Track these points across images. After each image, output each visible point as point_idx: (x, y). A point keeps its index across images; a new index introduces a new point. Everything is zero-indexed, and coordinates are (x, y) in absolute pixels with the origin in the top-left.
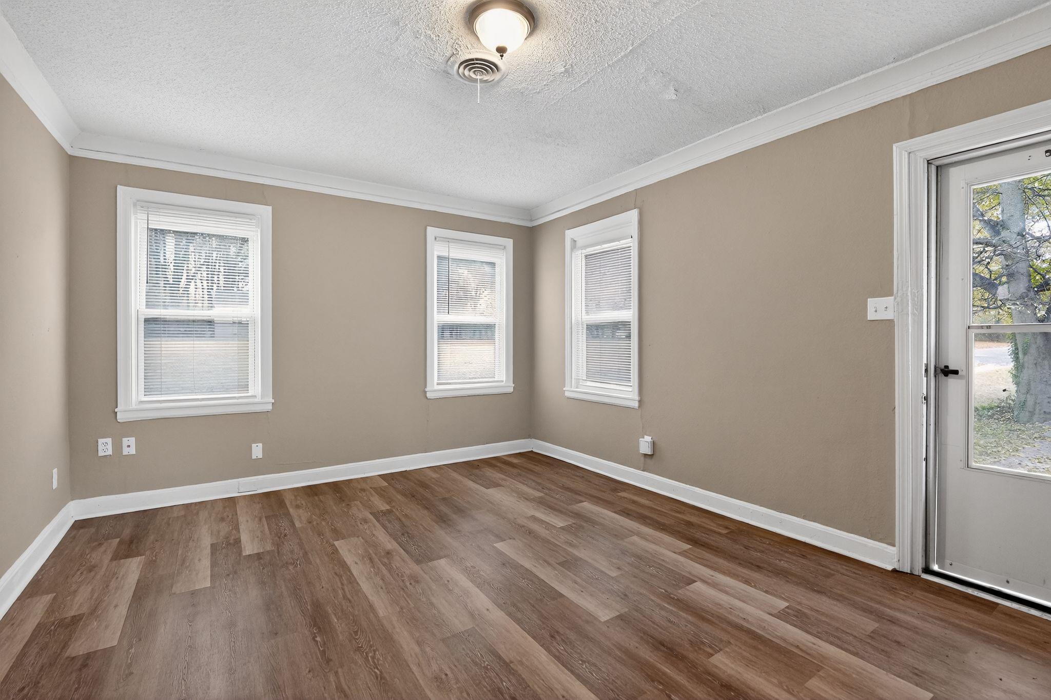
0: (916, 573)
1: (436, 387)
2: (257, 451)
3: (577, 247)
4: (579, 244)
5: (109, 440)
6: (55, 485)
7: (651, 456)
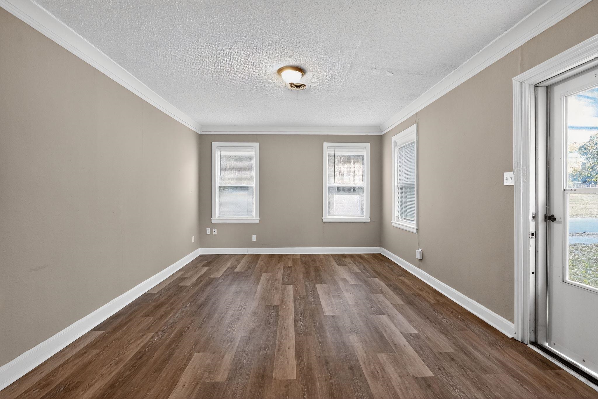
0: (526, 343)
1: (327, 217)
2: (254, 238)
3: (398, 145)
4: (398, 144)
5: (209, 229)
6: (193, 241)
7: (422, 260)
